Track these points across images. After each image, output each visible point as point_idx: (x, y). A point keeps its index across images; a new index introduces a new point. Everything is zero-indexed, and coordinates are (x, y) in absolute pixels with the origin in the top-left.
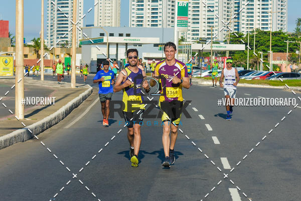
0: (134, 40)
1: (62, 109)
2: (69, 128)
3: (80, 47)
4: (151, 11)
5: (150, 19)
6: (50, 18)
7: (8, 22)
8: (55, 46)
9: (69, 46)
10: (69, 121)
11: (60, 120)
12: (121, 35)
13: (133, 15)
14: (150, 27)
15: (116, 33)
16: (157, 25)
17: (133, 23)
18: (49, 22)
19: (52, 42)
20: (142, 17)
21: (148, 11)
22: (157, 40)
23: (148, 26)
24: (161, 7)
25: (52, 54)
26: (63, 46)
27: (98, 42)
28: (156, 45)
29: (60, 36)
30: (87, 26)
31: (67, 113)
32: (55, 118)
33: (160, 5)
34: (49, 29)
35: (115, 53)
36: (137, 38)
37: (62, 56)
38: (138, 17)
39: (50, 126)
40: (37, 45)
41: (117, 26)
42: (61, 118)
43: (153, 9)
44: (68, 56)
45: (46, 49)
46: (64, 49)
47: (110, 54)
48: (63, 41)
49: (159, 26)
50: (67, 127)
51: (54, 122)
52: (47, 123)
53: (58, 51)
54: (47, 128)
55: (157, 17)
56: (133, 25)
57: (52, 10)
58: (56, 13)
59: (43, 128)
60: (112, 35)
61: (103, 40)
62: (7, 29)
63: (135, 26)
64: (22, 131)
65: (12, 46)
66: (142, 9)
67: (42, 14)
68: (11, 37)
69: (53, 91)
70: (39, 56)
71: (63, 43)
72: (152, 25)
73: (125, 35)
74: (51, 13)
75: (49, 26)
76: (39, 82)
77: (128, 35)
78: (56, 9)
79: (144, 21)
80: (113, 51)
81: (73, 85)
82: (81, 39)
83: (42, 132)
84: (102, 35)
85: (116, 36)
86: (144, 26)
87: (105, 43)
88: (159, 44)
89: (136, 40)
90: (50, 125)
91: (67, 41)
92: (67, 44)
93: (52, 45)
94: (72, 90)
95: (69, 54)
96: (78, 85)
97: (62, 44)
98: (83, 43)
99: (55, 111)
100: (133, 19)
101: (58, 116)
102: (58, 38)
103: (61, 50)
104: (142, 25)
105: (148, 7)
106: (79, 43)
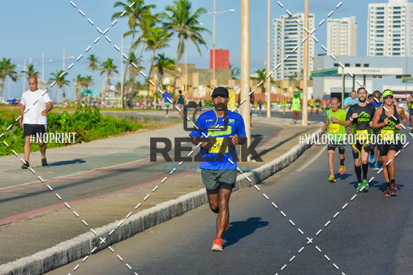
0: (373, 71)
1: (294, 150)
2: (303, 171)
3: (311, 79)
4: (392, 38)
5: (392, 47)
6: (276, 47)
7: (228, 51)
8: (282, 78)
9: (297, 79)
10: (302, 163)
11: (291, 162)
12: (358, 65)
13: (371, 42)
14: (391, 55)
15: (353, 63)
16: (399, 54)
17: (371, 51)
18: (275, 51)
19: (278, 74)
20: (382, 45)
21: (389, 37)
22: (400, 71)
23: (389, 55)
24: (404, 32)
25: (279, 87)
26: (291, 78)
27: (332, 73)
28: (399, 77)
29: (288, 67)
30: (319, 55)
31: (299, 154)
32: (286, 160)
33: (403, 30)
34: (276, 59)
35: (352, 86)
36: (376, 69)
37: (291, 89)
38: (378, 45)
39: (280, 169)
40: (262, 77)
41: (354, 55)
42: (292, 160)
43: (395, 35)
44: (297, 90)
45: (272, 82)
46: (293, 82)
47: (346, 86)
48: (291, 73)
49: (402, 55)
50: (300, 170)
51: (284, 164)
52: (277, 165)
53: (285, 84)
54: (277, 171)
55: (399, 45)
56: (372, 54)
57: (279, 37)
58: (283, 40)
59: (272, 172)
60: (347, 65)
61: (337, 71)
62: (227, 60)
63: (373, 55)
64: (249, 174)
65: (233, 78)
66: (382, 36)
67: (269, 41)
68: (232, 68)
69: (282, 129)
70: (264, 90)
71: (291, 75)
72: (394, 54)
73: (362, 65)
74: (278, 41)
75: (276, 56)
76: (265, 119)
77: (366, 65)
78: (283, 36)
79: (384, 49)
80: (349, 83)
81: (304, 122)
82: (312, 70)
83: (271, 175)
84: (337, 65)
85: (353, 67)
86: (384, 55)
87: (340, 75)
88: (402, 76)
89: (375, 71)
90: (280, 167)
91: (296, 73)
92: (296, 76)
93: (278, 78)
94: (302, 128)
95: (298, 88)
96: (310, 122)
97: (290, 77)
98: (314, 75)
99: (286, 151)
100: (371, 47)
101: (289, 158)
102: (285, 69)
103: (290, 83)
104: (382, 54)
105: (390, 33)
106: (309, 74)
